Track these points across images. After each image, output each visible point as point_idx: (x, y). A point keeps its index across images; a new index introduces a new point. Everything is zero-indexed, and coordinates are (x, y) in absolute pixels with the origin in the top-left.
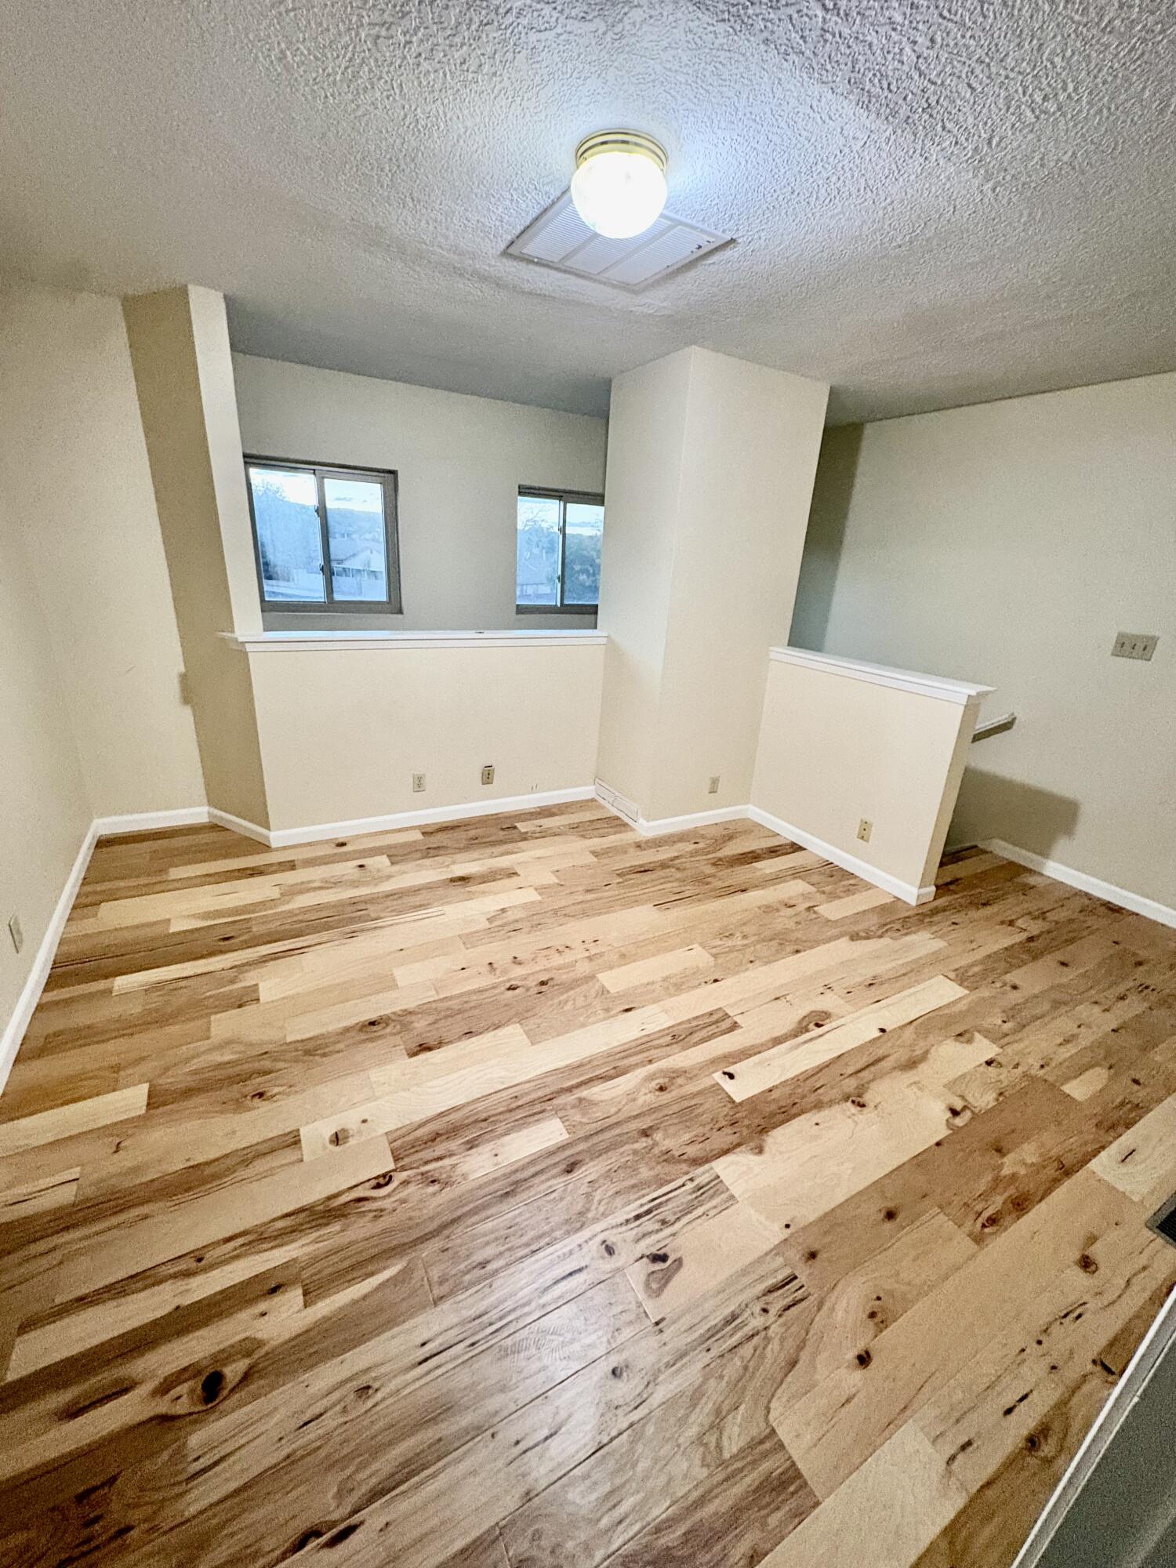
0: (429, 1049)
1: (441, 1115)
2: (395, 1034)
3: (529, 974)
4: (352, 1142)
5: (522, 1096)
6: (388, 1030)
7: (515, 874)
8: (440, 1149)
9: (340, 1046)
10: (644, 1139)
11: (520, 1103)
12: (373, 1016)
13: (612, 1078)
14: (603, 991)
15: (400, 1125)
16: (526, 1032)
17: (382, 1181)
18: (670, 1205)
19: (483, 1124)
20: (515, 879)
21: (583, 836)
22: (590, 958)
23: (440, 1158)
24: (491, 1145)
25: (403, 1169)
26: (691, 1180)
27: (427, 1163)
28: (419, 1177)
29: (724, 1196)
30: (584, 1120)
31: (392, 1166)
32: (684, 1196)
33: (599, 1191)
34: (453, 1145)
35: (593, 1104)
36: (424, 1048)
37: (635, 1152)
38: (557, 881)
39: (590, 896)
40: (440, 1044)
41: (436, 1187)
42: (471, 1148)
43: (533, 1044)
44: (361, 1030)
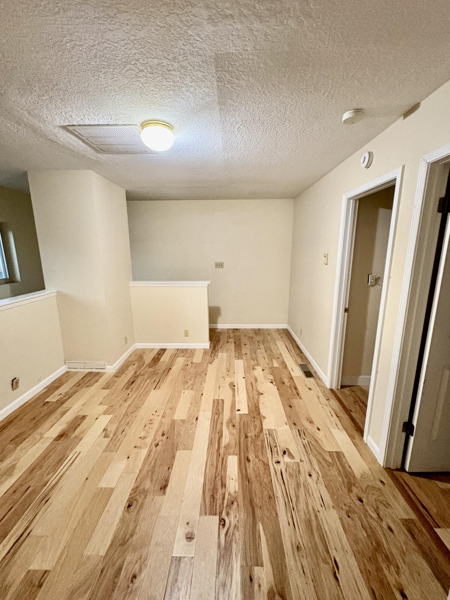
0: (166, 486)
1: (204, 492)
2: (145, 498)
3: (154, 437)
4: (196, 532)
6: (140, 500)
7: (84, 417)
9: (132, 526)
10: (248, 438)
11: (215, 464)
12: (124, 505)
15: (199, 509)
16: (184, 449)
17: (222, 523)
18: (271, 442)
19: (218, 479)
20: (86, 420)
21: (88, 386)
22: (163, 417)
23: (224, 498)
24: (227, 479)
25: (221, 513)
26: (266, 435)
27: (223, 503)
28: (228, 508)
29: (274, 431)
30: (233, 449)
32: (270, 439)
33: (260, 457)
36: (164, 488)
37: (252, 442)
38: (106, 407)
39: (129, 402)
40: (167, 481)
41: (235, 503)
42: (225, 486)
43: (192, 450)
44: (129, 513)
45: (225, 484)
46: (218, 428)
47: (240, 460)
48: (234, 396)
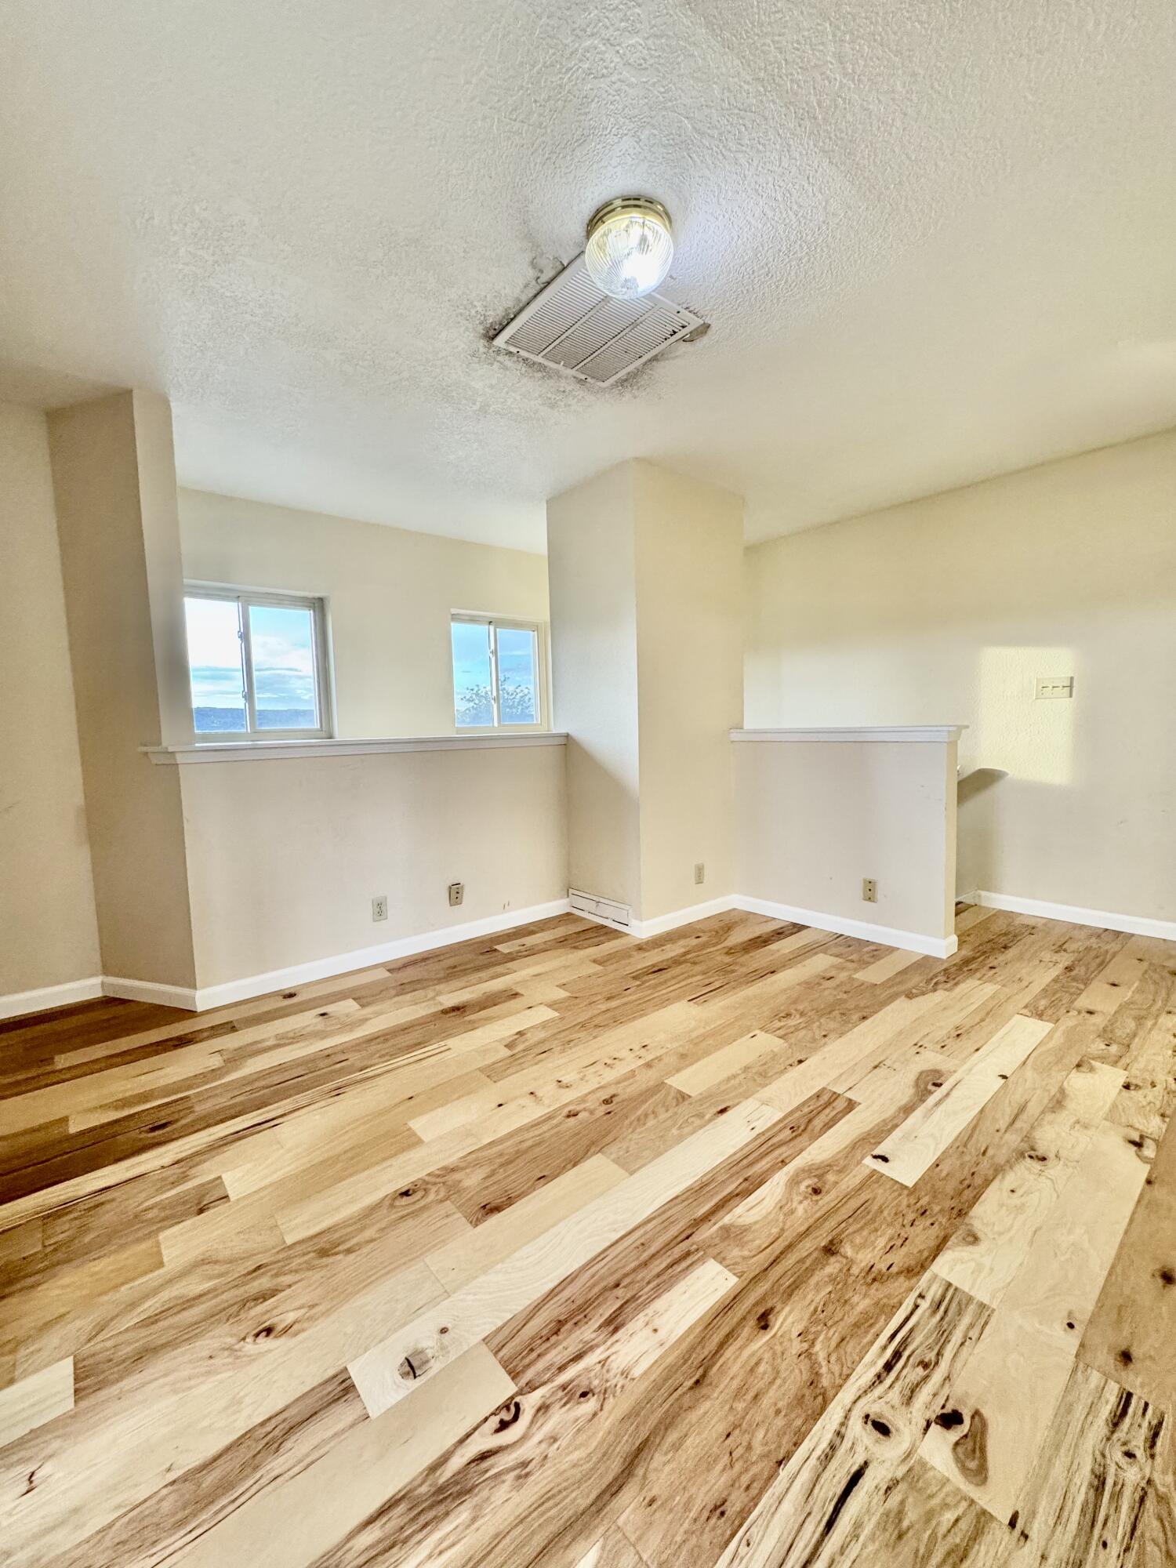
0: (497, 1209)
1: (552, 1294)
2: (442, 1201)
3: (586, 1095)
4: (435, 1367)
5: (652, 1240)
6: (431, 1197)
7: (516, 995)
8: (571, 1342)
9: (368, 1234)
10: (832, 1259)
11: (652, 1250)
12: (403, 1184)
13: (748, 1193)
14: (682, 1097)
15: (500, 1323)
16: (616, 1161)
17: (507, 1416)
18: (918, 1340)
19: (619, 1292)
20: (518, 1000)
21: (576, 948)
22: (648, 1065)
23: (578, 1357)
24: (641, 1318)
25: (531, 1387)
26: (921, 1296)
27: (562, 1368)
28: (560, 1394)
29: (972, 1307)
30: (746, 1253)
31: (511, 1388)
32: (925, 1323)
33: (818, 1347)
34: (587, 1332)
35: (745, 1229)
36: (491, 1210)
37: (832, 1279)
38: (568, 994)
39: (614, 1004)
40: (510, 1201)
41: (591, 1404)
42: (616, 1330)
43: (632, 1173)
44: (392, 1206)
45: (622, 1325)
46: (758, 1168)
47: (736, 1298)
48: (907, 1110)
